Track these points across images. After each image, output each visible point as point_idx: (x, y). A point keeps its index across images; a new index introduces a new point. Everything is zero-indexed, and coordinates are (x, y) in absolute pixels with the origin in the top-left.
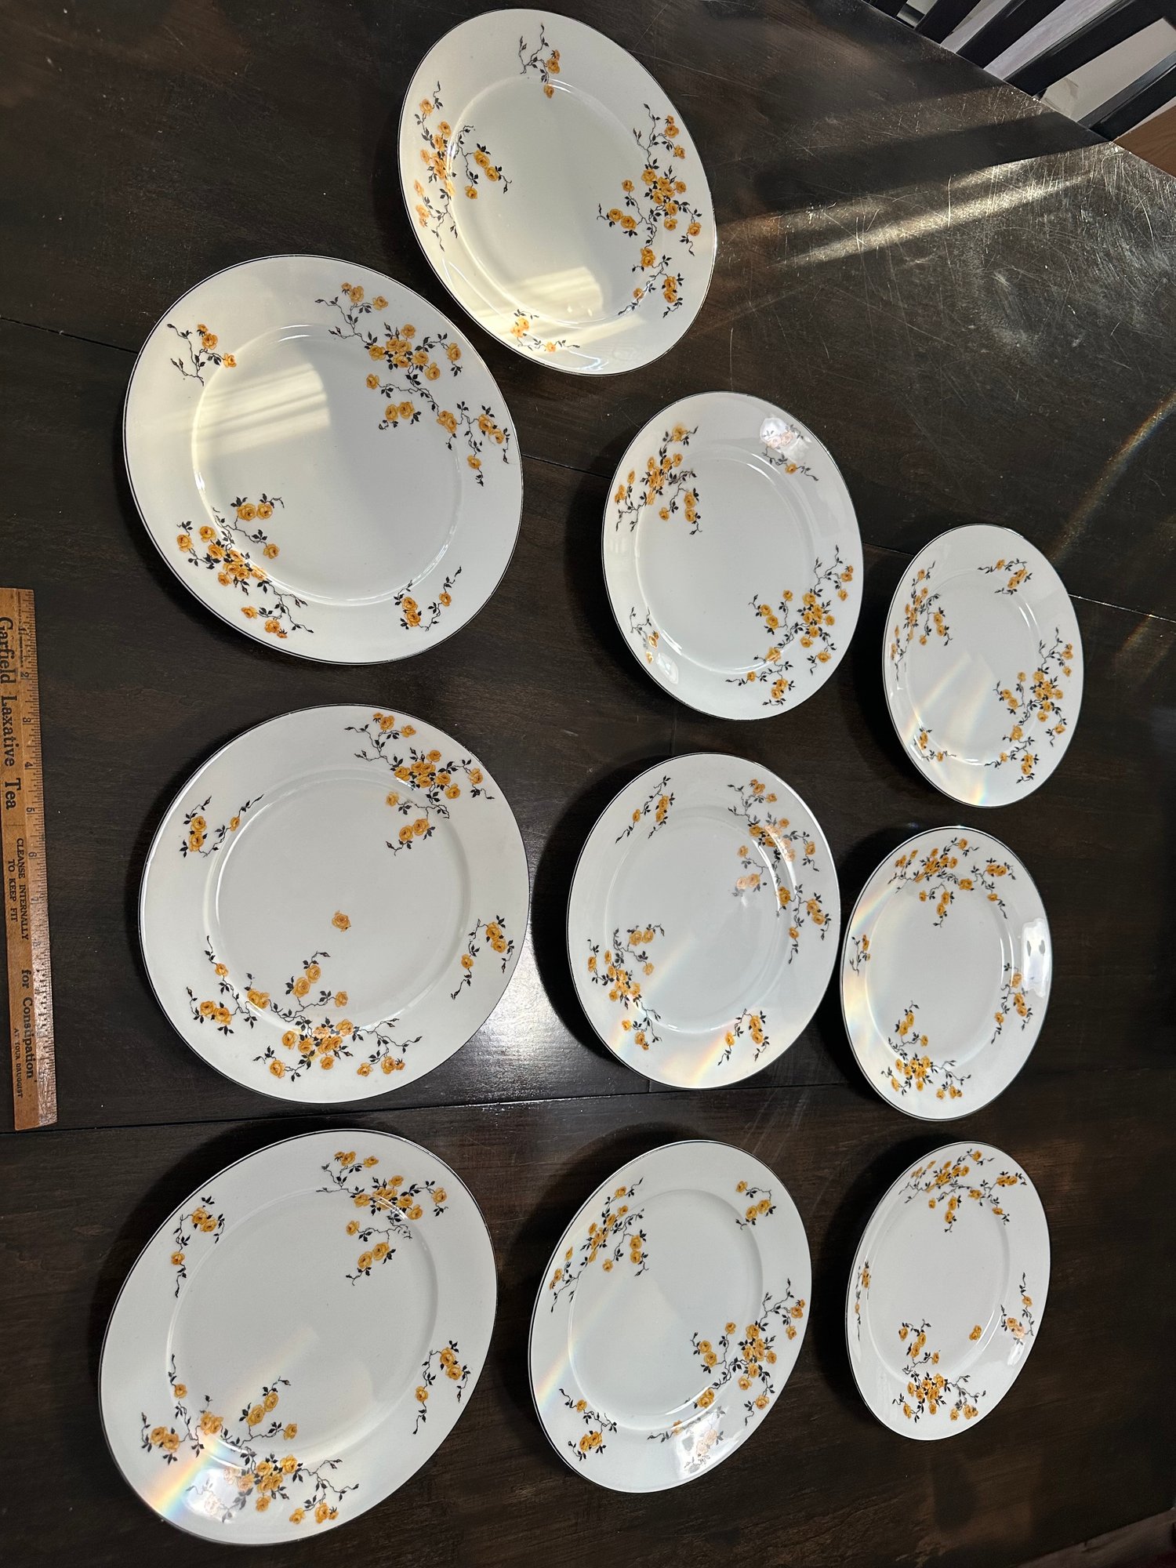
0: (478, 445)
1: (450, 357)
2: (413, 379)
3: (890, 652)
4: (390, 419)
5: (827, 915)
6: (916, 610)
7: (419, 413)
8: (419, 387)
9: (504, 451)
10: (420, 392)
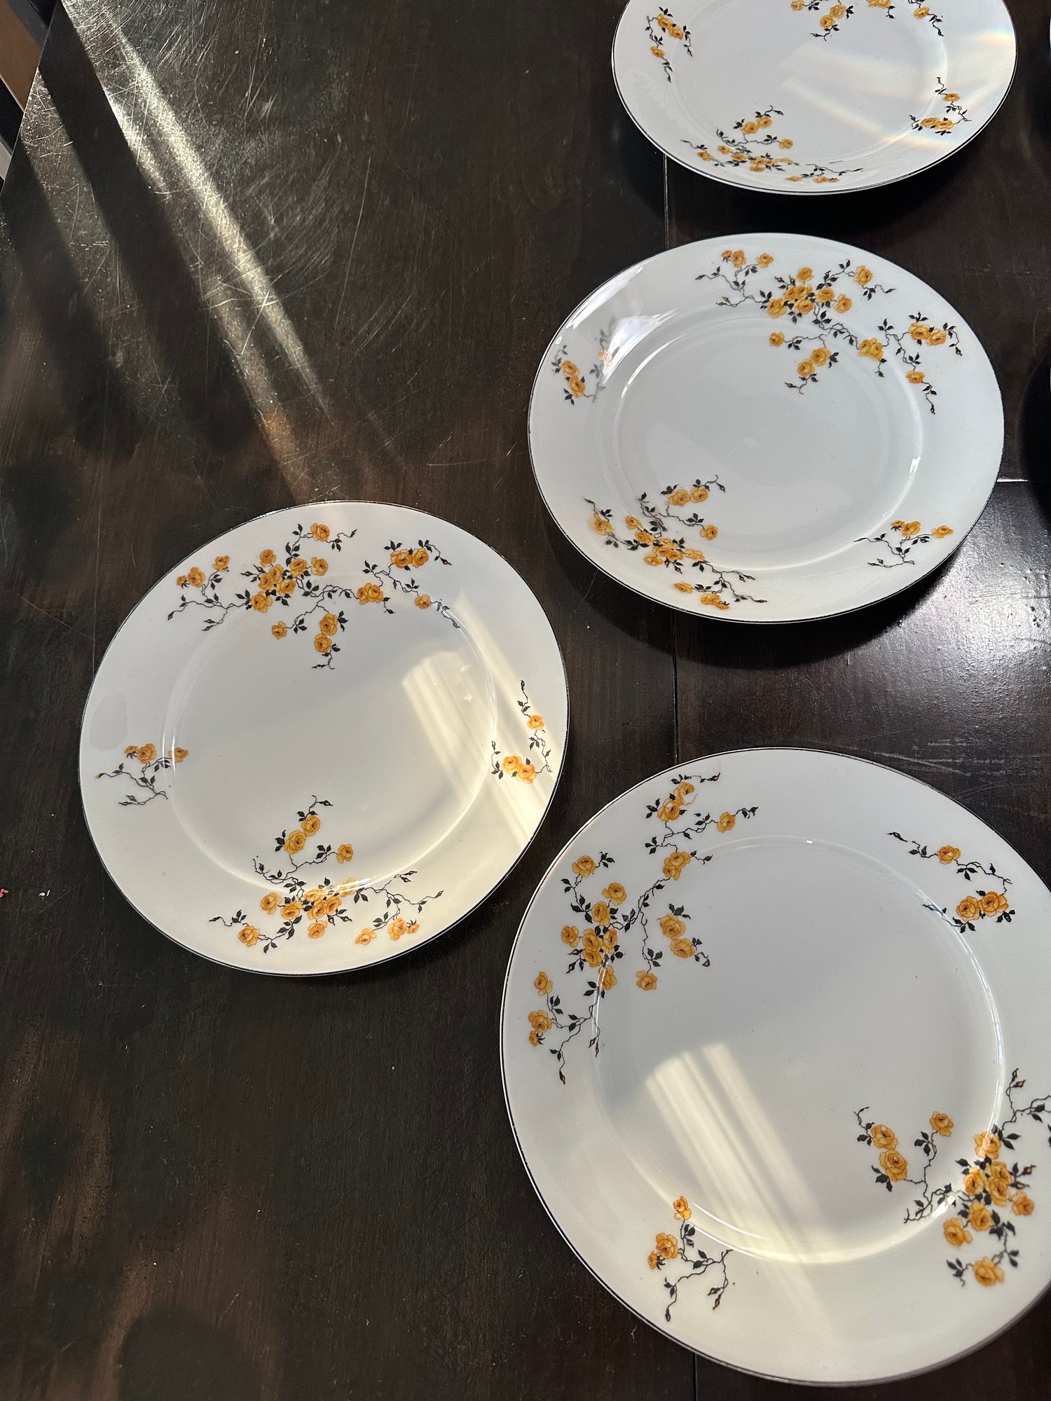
0: (700, 819)
1: (591, 871)
2: (628, 920)
3: (827, 184)
4: (691, 949)
7: (672, 907)
8: (637, 910)
9: (703, 781)
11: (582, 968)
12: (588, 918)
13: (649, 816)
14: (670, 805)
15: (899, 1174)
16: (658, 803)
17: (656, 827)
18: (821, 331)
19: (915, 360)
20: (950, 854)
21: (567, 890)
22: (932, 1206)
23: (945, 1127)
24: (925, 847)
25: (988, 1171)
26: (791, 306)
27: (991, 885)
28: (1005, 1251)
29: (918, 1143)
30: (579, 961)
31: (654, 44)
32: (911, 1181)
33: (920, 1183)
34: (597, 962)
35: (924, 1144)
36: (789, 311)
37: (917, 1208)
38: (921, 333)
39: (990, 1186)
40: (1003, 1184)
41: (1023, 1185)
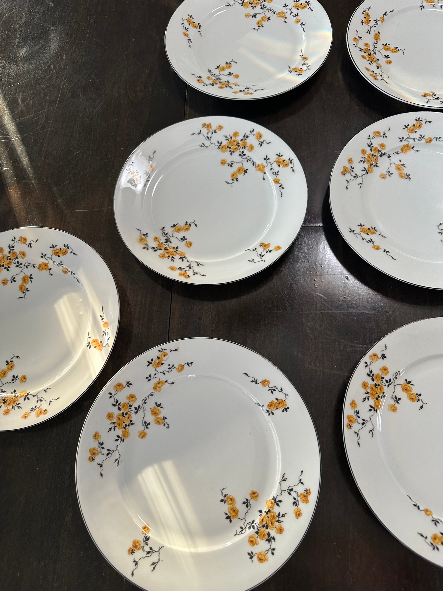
0: (170, 367)
1: (122, 389)
2: (137, 409)
3: (248, 95)
4: (162, 421)
5: (416, 120)
6: (220, 83)
7: (156, 403)
8: (141, 405)
9: (171, 351)
10: (144, 405)
11: (115, 430)
12: (119, 409)
13: (148, 365)
14: (157, 361)
15: (235, 516)
16: (152, 360)
17: (151, 370)
18: (242, 159)
19: (277, 173)
20: (266, 383)
21: (111, 397)
22: (246, 529)
23: (256, 496)
24: (257, 380)
25: (269, 515)
26: (230, 148)
27: (281, 396)
28: (270, 548)
29: (244, 503)
30: (114, 427)
31: (185, 31)
32: (240, 518)
33: (243, 519)
34: (122, 427)
35: (246, 504)
36: (229, 150)
37: (240, 530)
38: (280, 162)
39: (268, 522)
40: (274, 520)
41: (281, 521)
